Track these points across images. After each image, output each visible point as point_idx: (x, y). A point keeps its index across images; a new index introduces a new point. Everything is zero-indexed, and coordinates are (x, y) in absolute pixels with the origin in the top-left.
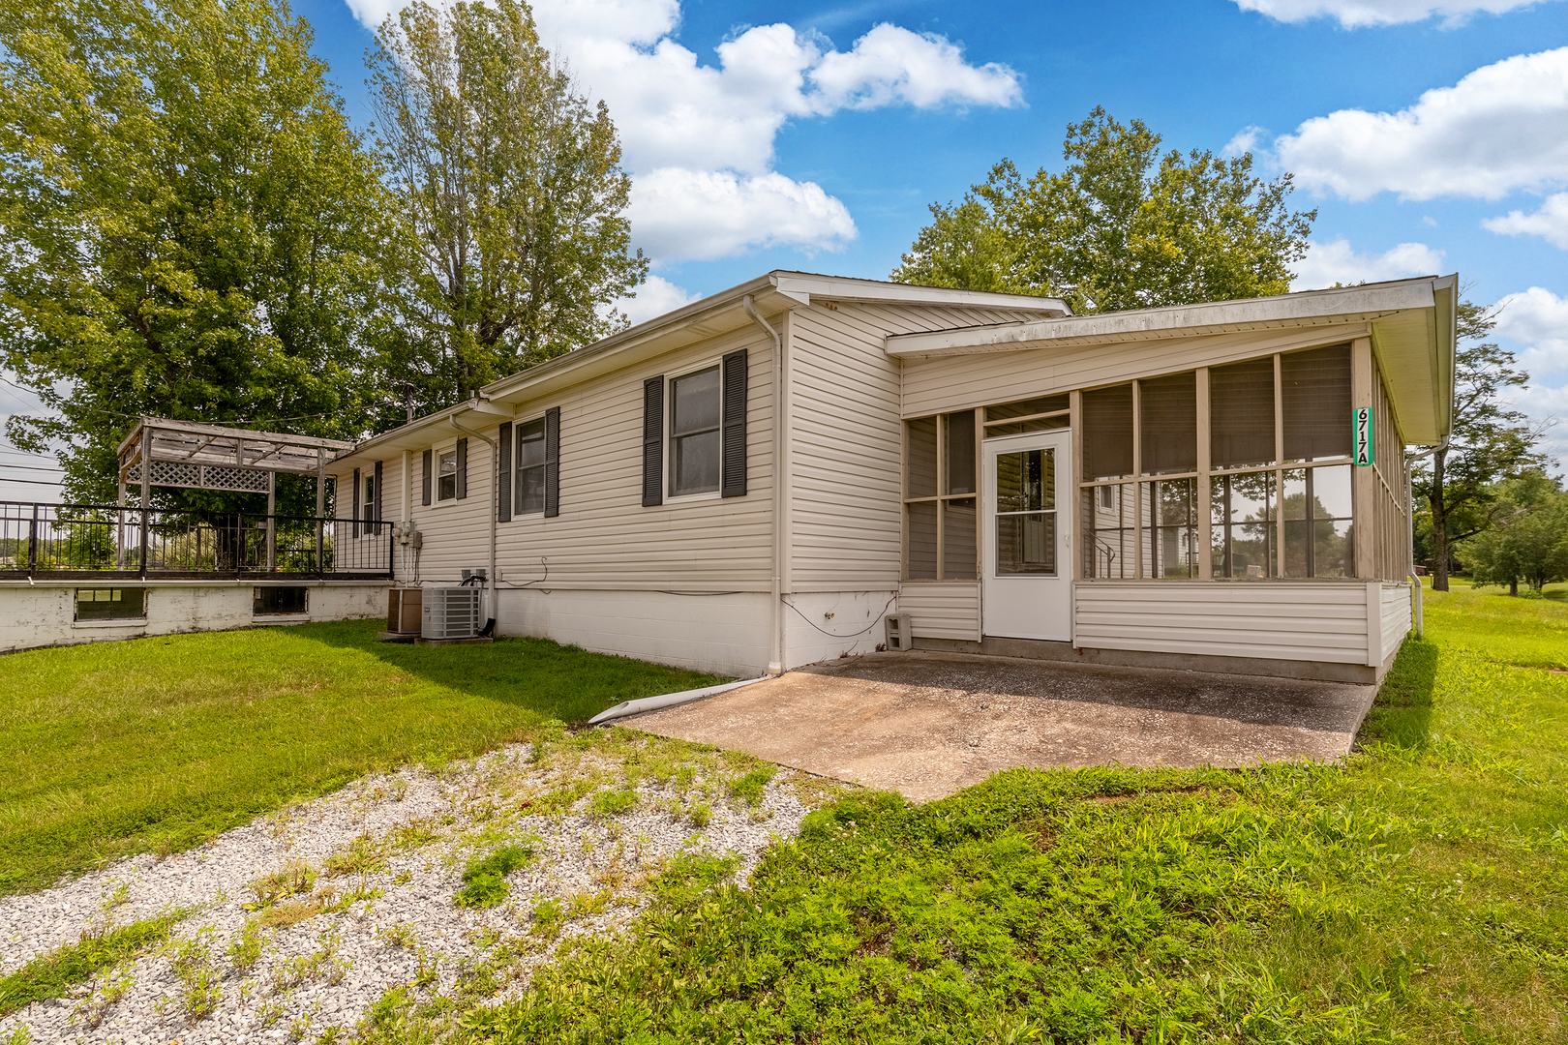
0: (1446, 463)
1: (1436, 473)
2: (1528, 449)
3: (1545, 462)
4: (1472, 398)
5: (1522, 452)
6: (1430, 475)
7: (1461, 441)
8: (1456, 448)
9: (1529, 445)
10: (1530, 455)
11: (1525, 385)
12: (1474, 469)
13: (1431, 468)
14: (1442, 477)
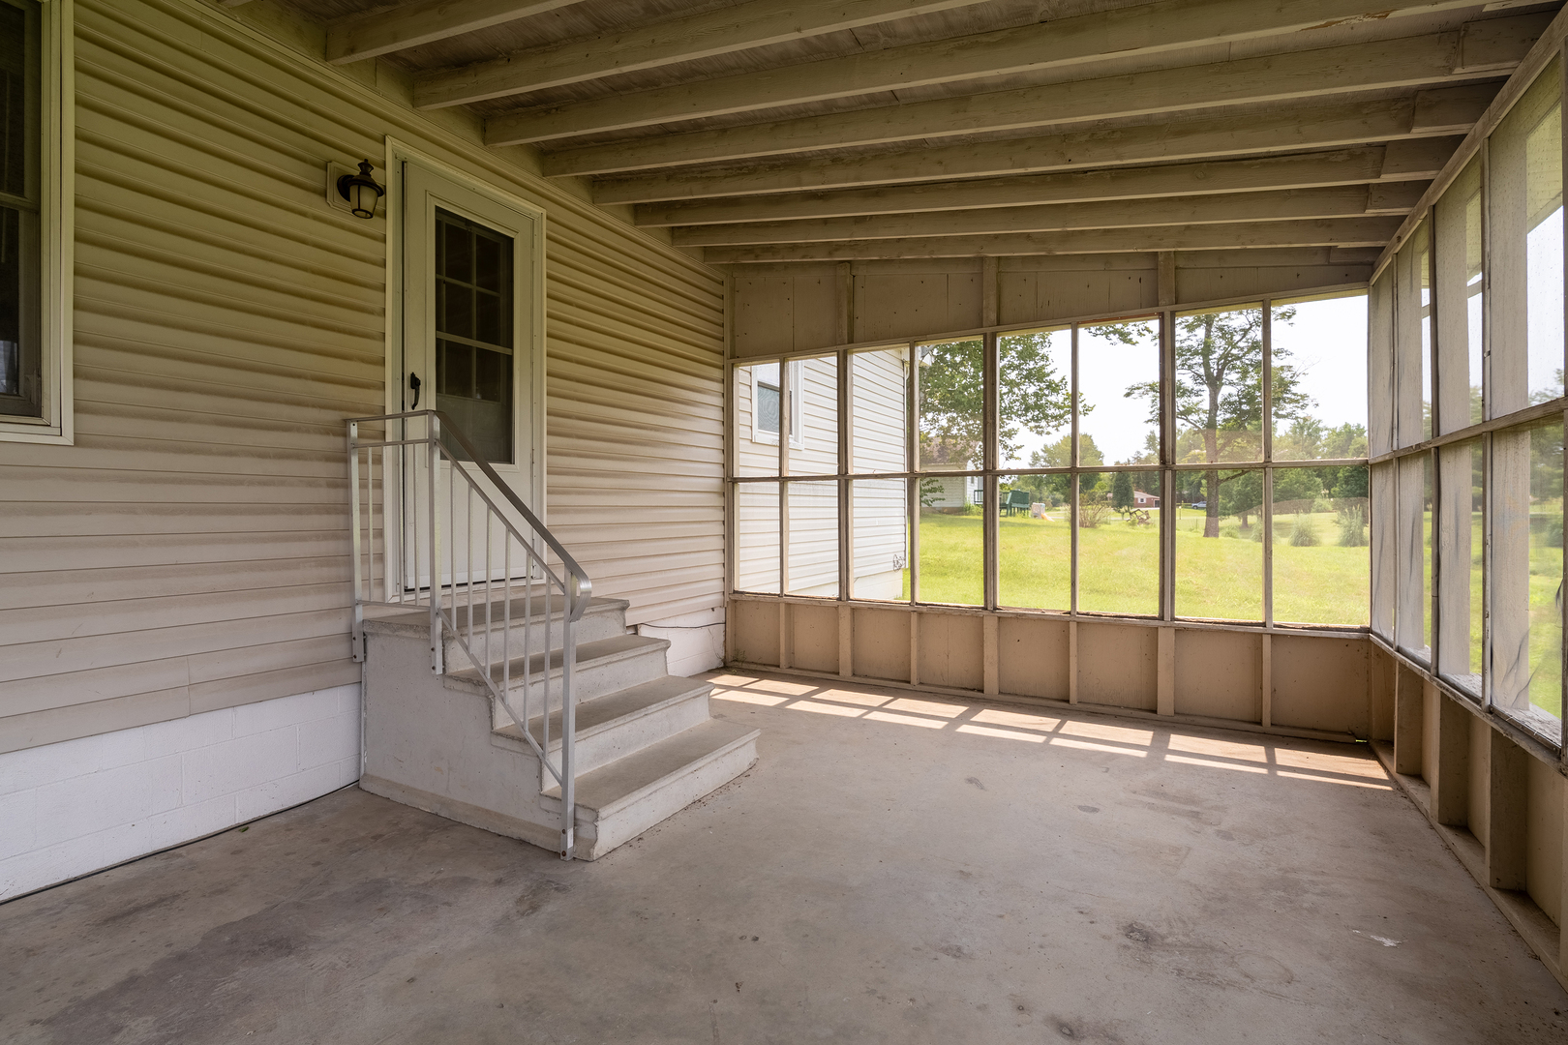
0: (1220, 399)
1: (1210, 411)
2: (1293, 389)
3: (1306, 402)
4: (1245, 332)
5: (1286, 391)
6: (1205, 412)
7: (1234, 376)
8: (1231, 383)
9: (1293, 383)
10: (1295, 394)
11: (1291, 321)
12: (1245, 407)
13: (1206, 405)
14: (1216, 415)
